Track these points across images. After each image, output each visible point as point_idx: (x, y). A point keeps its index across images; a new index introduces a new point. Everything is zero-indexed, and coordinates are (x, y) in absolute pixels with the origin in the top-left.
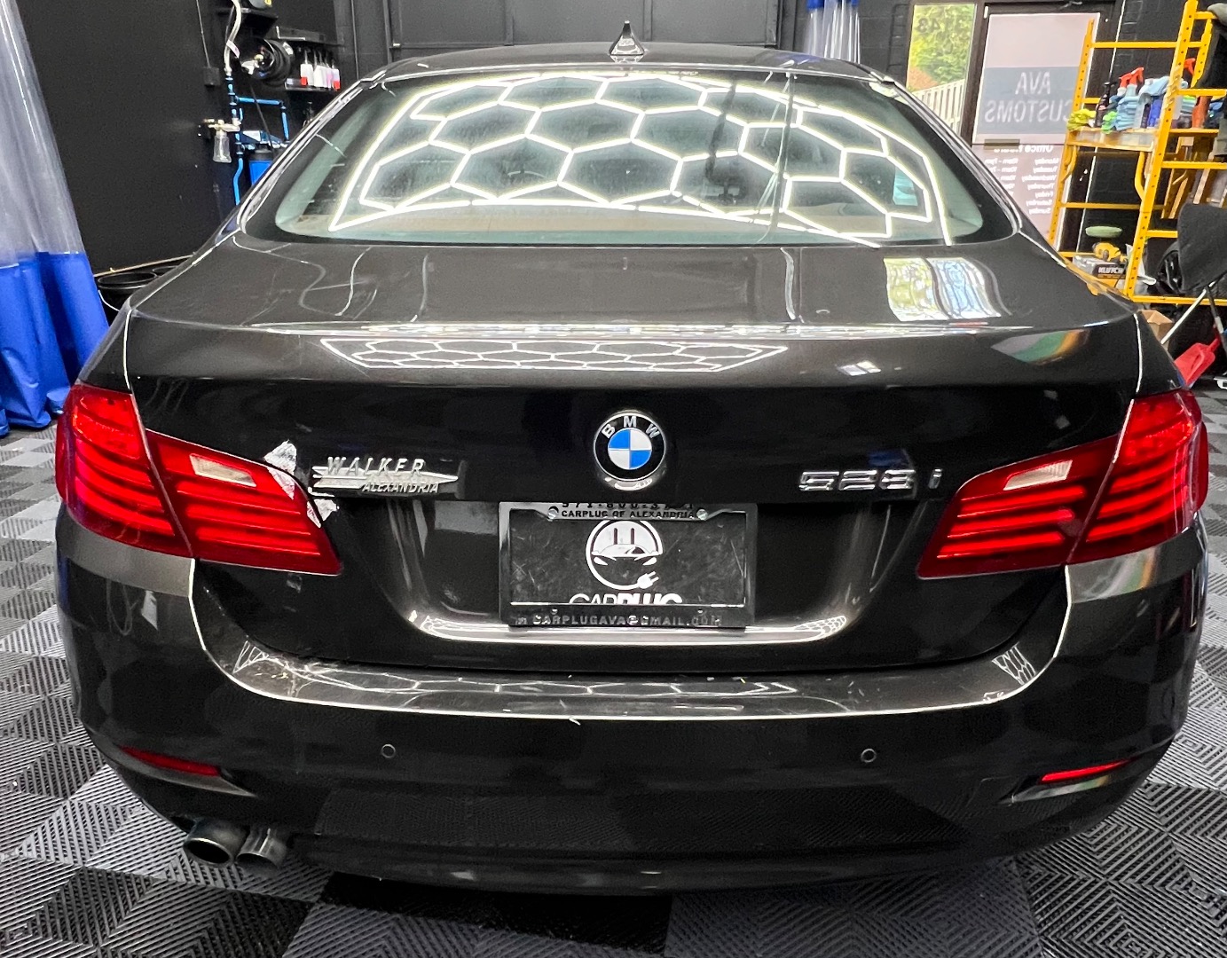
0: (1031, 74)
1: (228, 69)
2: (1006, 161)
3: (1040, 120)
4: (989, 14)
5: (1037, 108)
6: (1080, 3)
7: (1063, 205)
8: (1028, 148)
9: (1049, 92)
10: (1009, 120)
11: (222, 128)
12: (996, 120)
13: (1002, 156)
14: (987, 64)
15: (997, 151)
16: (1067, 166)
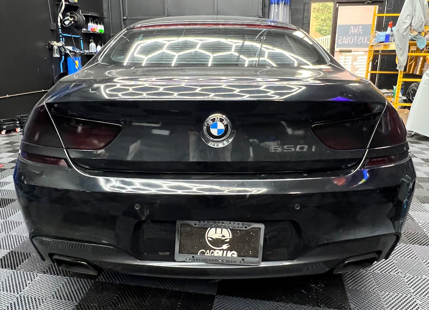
0: (355, 27)
1: (59, 24)
2: (347, 57)
3: (359, 43)
4: (339, 6)
5: (358, 39)
6: (371, 2)
7: (369, 72)
8: (355, 53)
9: (361, 33)
10: (347, 43)
11: (56, 45)
12: (343, 43)
13: (346, 56)
14: (339, 23)
15: (344, 54)
16: (370, 58)
